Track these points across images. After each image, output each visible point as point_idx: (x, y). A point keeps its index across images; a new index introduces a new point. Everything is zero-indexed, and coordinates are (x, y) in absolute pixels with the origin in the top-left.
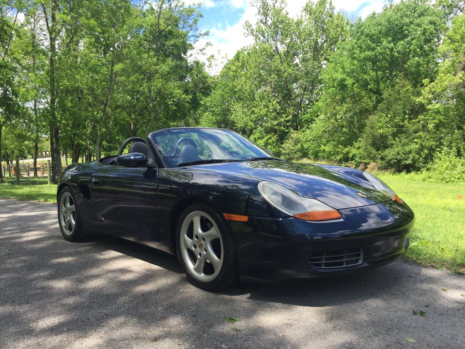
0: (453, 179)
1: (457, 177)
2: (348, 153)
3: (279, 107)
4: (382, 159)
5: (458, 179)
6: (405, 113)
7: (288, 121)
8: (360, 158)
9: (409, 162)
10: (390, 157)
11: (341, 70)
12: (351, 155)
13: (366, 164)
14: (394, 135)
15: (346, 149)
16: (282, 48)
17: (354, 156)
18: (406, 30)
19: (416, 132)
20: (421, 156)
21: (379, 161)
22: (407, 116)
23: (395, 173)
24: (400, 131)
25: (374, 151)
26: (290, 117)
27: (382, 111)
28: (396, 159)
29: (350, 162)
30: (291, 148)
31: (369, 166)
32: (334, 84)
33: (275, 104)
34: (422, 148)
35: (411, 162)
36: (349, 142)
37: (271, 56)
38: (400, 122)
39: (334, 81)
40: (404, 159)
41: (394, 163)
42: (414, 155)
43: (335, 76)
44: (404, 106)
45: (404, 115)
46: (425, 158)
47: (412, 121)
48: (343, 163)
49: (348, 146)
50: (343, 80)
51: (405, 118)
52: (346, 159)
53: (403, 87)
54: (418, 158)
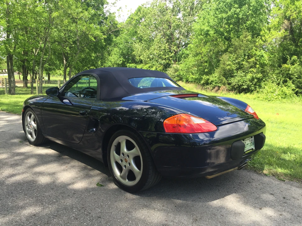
0: (273, 99)
1: (275, 98)
2: (208, 79)
4: (229, 84)
5: (276, 99)
6: (245, 55)
8: (216, 83)
9: (245, 87)
10: (234, 84)
11: (207, 24)
12: (209, 81)
13: (219, 87)
14: (237, 69)
15: (208, 77)
17: (212, 81)
20: (253, 84)
21: (227, 86)
22: (247, 57)
23: (237, 93)
24: (240, 67)
25: (224, 79)
27: (231, 53)
28: (238, 85)
29: (209, 85)
30: (172, 74)
31: (220, 89)
32: (202, 33)
34: (253, 79)
35: (247, 87)
36: (209, 73)
38: (241, 61)
39: (202, 30)
40: (242, 85)
41: (237, 87)
42: (248, 83)
43: (203, 27)
44: (244, 50)
45: (245, 57)
46: (255, 85)
47: (249, 60)
48: (205, 86)
49: (209, 75)
50: (208, 31)
51: (244, 58)
52: (207, 83)
53: (245, 37)
54: (251, 85)
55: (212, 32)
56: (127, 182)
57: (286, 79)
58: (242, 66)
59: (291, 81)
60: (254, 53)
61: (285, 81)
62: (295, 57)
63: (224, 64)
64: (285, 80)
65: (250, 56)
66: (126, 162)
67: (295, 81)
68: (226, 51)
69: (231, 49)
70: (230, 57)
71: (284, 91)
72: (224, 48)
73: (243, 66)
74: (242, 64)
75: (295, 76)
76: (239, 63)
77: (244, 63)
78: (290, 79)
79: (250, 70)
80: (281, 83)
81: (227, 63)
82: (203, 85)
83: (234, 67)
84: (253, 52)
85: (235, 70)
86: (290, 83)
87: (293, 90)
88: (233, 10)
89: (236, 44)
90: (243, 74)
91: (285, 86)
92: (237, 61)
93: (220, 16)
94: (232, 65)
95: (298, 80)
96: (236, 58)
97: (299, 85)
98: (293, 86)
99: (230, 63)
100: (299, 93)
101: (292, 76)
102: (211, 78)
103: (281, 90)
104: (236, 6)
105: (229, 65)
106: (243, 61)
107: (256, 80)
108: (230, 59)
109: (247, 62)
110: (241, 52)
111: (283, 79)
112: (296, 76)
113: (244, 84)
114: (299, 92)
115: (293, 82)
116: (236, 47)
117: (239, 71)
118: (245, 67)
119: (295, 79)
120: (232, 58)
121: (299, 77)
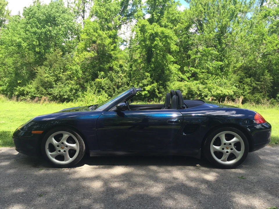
2: (23, 90)
4: (50, 94)
6: (61, 69)
9: (66, 97)
10: (56, 94)
12: (25, 92)
14: (55, 81)
15: (22, 88)
18: (56, 20)
21: (49, 96)
22: (62, 70)
23: (59, 102)
24: (58, 79)
25: (44, 91)
27: (46, 66)
28: (60, 95)
29: (26, 96)
31: (42, 99)
34: (71, 90)
35: (68, 97)
38: (58, 74)
39: (12, 41)
40: (64, 95)
41: (59, 97)
42: (69, 93)
43: (15, 38)
45: (61, 70)
46: (74, 95)
48: (20, 97)
49: (24, 86)
50: (20, 42)
51: (61, 72)
52: (22, 94)
53: (58, 53)
54: (71, 95)
55: (25, 45)
57: (100, 89)
58: (60, 78)
59: (104, 91)
60: (69, 68)
61: (99, 92)
62: (102, 73)
63: (41, 76)
64: (99, 90)
65: (65, 70)
67: (107, 91)
69: (45, 63)
70: (46, 70)
74: (60, 77)
75: (106, 87)
76: (56, 76)
77: (61, 75)
78: (103, 89)
79: (68, 81)
80: (96, 92)
81: (45, 76)
82: (18, 96)
83: (52, 79)
85: (54, 82)
86: (103, 92)
87: (107, 98)
89: (51, 58)
90: (62, 85)
94: (50, 77)
95: (109, 90)
96: (53, 71)
97: (110, 94)
98: (107, 95)
99: (47, 75)
101: (104, 88)
102: (26, 89)
105: (47, 77)
107: (74, 91)
108: (47, 72)
109: (63, 75)
110: (57, 66)
111: (97, 89)
113: (65, 94)
115: (106, 92)
116: (51, 61)
117: (58, 83)
118: (63, 79)
119: (106, 89)
120: (48, 71)
121: (109, 88)
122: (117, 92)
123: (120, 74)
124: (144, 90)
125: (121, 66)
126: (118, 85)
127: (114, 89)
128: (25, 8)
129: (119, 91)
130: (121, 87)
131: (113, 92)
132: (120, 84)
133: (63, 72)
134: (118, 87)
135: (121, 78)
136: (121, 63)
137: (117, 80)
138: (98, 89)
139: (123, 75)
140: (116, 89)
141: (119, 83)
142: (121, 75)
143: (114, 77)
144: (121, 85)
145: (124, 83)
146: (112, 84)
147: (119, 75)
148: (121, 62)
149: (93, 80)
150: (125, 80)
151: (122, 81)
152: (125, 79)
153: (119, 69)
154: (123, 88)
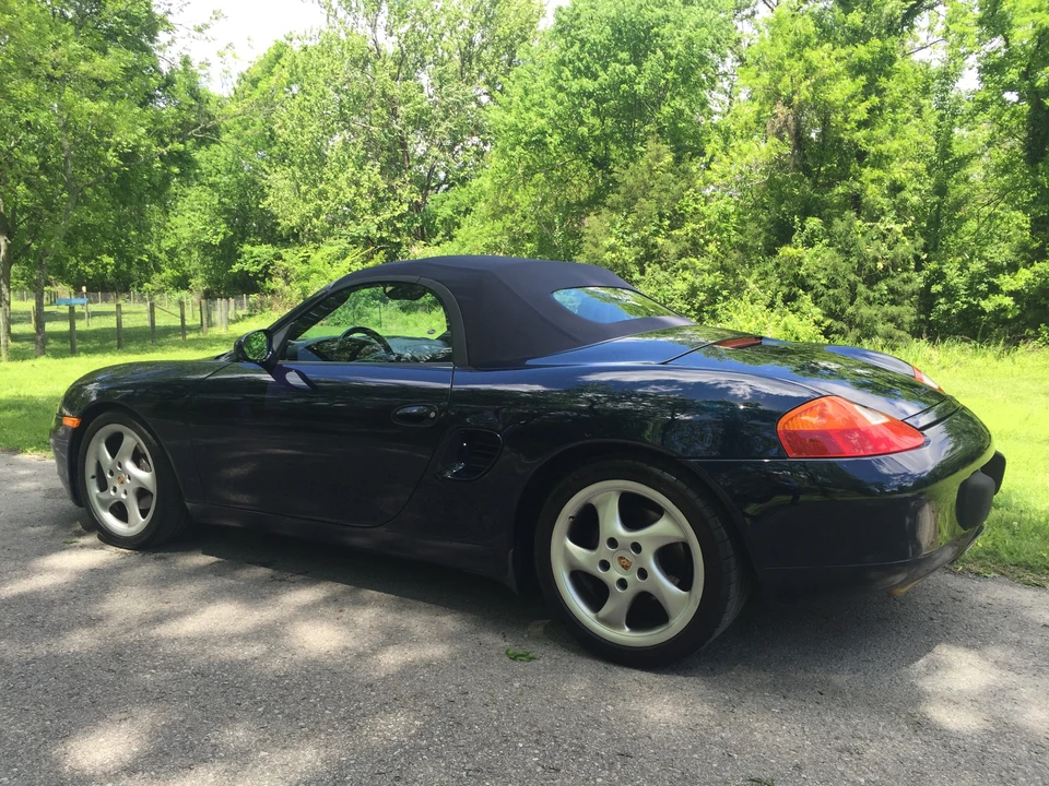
3: (382, 185)
6: (661, 216)
7: (400, 218)
14: (640, 262)
16: (390, 46)
18: (657, 35)
19: (680, 256)
20: (693, 306)
22: (667, 222)
24: (650, 255)
26: (405, 207)
27: (613, 209)
33: (372, 174)
34: (693, 291)
37: (361, 62)
38: (651, 234)
42: (679, 304)
44: (659, 201)
45: (661, 221)
46: (700, 310)
47: (673, 233)
50: (542, 133)
51: (660, 227)
53: (658, 158)
54: (688, 311)
55: (554, 140)
56: (625, 635)
57: (794, 289)
58: (655, 251)
59: (809, 297)
60: (690, 209)
61: (790, 298)
62: (813, 223)
63: (596, 245)
64: (790, 293)
65: (678, 220)
66: (626, 567)
67: (823, 295)
68: (595, 202)
69: (613, 198)
70: (613, 224)
71: (790, 327)
72: (586, 192)
73: (659, 252)
74: (655, 246)
75: (819, 280)
76: (643, 242)
77: (660, 241)
78: (807, 288)
79: (684, 261)
80: (779, 302)
81: (606, 243)
83: (629, 255)
84: (687, 206)
85: (635, 263)
86: (806, 300)
87: (817, 323)
88: (615, 67)
89: (631, 181)
90: (661, 276)
91: (794, 312)
92: (636, 235)
93: (575, 86)
94: (623, 248)
95: (831, 292)
96: (636, 227)
97: (833, 306)
98: (817, 313)
99: (613, 240)
100: (836, 332)
101: (812, 282)
103: (782, 323)
104: (624, 55)
105: (612, 249)
106: (656, 233)
107: (702, 296)
108: (614, 231)
109: (668, 237)
110: (649, 206)
111: (783, 290)
112: (824, 282)
114: (834, 329)
115: (816, 300)
116: (630, 190)
117: (649, 266)
118: (668, 254)
119: (822, 288)
120: (618, 225)
121: (833, 284)
122: (867, 299)
123: (889, 223)
124: (995, 289)
125: (896, 188)
126: (871, 271)
127: (853, 287)
128: (560, 9)
129: (872, 294)
130: (885, 277)
131: (846, 302)
132: (880, 265)
133: (672, 227)
134: (872, 279)
135: (890, 238)
136: (897, 176)
137: (870, 251)
138: (785, 290)
139: (899, 228)
140: (861, 288)
141: (876, 260)
142: (892, 226)
143: (860, 236)
144: (886, 269)
145: (899, 260)
146: (844, 267)
147: (882, 227)
148: (898, 172)
149: (771, 251)
150: (906, 248)
151: (890, 255)
152: (907, 244)
153: (885, 202)
154: (895, 283)
